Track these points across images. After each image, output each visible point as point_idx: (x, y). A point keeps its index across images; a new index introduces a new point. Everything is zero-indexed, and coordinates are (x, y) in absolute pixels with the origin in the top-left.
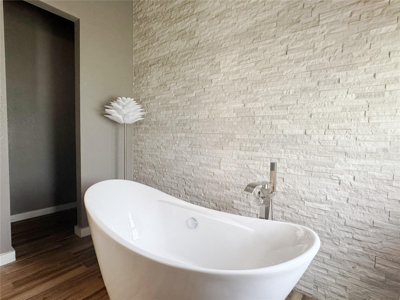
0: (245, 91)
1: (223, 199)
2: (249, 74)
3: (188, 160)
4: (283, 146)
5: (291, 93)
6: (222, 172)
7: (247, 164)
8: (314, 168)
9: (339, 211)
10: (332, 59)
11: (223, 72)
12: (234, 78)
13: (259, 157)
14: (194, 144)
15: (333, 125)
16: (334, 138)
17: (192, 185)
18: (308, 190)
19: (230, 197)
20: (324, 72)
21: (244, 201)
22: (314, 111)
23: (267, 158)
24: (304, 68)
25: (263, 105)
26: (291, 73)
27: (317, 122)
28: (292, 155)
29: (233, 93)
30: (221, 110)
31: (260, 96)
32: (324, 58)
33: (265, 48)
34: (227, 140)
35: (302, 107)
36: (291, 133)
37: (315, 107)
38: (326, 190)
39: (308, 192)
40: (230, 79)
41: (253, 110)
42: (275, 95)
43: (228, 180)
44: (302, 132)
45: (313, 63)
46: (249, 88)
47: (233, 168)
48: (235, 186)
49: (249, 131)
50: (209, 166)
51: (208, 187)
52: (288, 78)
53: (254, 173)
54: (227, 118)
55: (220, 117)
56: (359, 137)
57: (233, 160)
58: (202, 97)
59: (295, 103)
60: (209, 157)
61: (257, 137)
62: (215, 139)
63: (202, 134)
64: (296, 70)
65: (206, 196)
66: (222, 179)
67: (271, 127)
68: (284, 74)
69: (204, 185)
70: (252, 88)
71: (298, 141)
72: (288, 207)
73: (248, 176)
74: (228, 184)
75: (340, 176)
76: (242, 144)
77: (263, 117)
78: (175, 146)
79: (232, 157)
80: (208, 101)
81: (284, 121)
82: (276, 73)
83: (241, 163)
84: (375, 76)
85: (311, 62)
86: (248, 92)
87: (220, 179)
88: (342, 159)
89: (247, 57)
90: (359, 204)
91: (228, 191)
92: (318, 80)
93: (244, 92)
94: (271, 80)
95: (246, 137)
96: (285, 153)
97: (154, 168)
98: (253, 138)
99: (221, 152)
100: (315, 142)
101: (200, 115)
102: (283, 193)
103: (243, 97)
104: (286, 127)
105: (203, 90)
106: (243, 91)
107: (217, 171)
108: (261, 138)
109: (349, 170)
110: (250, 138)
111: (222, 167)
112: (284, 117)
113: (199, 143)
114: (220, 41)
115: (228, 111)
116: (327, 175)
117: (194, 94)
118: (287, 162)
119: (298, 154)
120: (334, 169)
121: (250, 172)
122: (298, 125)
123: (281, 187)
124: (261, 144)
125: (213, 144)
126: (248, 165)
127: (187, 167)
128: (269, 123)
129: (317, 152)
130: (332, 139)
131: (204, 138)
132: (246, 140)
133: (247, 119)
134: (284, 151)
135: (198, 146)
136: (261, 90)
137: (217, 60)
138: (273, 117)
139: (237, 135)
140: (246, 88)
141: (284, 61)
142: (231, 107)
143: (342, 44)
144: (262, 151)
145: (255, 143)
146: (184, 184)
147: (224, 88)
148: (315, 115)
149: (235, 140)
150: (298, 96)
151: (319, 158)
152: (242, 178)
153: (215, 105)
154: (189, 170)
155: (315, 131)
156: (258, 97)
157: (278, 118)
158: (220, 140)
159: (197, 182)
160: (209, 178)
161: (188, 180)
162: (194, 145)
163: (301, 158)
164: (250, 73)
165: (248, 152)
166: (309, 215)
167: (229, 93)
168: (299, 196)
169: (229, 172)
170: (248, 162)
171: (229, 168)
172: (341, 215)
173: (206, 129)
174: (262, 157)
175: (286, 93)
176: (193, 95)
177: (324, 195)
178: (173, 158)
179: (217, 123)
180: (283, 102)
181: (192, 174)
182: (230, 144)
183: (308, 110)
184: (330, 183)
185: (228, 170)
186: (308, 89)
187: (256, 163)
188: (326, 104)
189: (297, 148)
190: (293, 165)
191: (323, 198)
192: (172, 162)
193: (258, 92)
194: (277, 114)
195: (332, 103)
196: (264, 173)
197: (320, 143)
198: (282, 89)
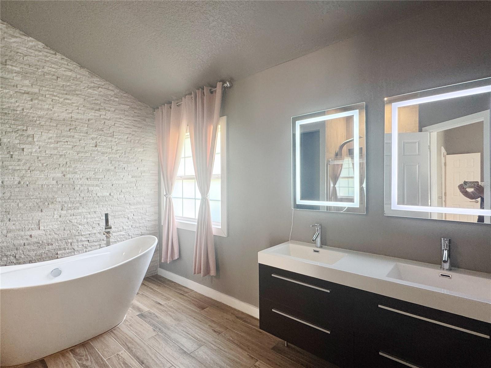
4: (97, 203)
5: (100, 171)
8: (116, 214)
9: (129, 233)
10: (121, 157)
15: (124, 190)
16: (124, 197)
19: (53, 251)
20: (117, 163)
21: (68, 249)
22: (114, 182)
23: (86, 212)
24: (107, 158)
25: (81, 177)
26: (100, 159)
27: (116, 188)
28: (104, 208)
29: (52, 165)
30: (37, 178)
31: (78, 170)
32: (117, 155)
33: (80, 138)
34: (46, 204)
35: (108, 180)
36: (102, 195)
37: (114, 180)
38: (122, 224)
41: (73, 179)
42: (90, 171)
43: (50, 237)
44: (108, 194)
45: (111, 156)
46: (68, 163)
49: (70, 195)
50: (24, 230)
51: (22, 251)
52: (98, 162)
54: (45, 185)
55: (37, 183)
56: (134, 195)
57: (54, 219)
59: (103, 177)
60: (23, 222)
61: (78, 199)
62: (31, 204)
64: (102, 158)
66: (42, 238)
67: (88, 191)
68: (95, 159)
69: (16, 251)
70: (70, 163)
71: (106, 199)
73: (71, 229)
75: (128, 215)
76: (63, 205)
77: (82, 185)
79: (53, 217)
81: (97, 188)
82: (90, 157)
83: (63, 220)
84: (138, 168)
85: (110, 156)
86: (67, 166)
88: (128, 207)
89: (64, 139)
90: (136, 226)
91: (50, 247)
92: (115, 166)
93: (63, 165)
94: (86, 161)
95: (66, 199)
96: (99, 207)
98: (74, 200)
99: (40, 214)
100: (115, 199)
103: (63, 169)
104: (98, 191)
107: (35, 233)
108: (81, 199)
109: (132, 212)
110: (71, 200)
112: (97, 185)
115: (46, 179)
116: (122, 216)
118: (100, 213)
119: (107, 207)
120: (125, 212)
121: (73, 225)
122: (106, 190)
124: (80, 204)
125: (28, 209)
128: (86, 189)
129: (117, 204)
130: (123, 197)
133: (67, 186)
137: (30, 133)
138: (89, 185)
141: (94, 151)
142: (49, 175)
143: (124, 151)
145: (76, 204)
147: (40, 159)
148: (115, 185)
149: (56, 203)
150: (105, 173)
151: (118, 207)
155: (115, 193)
157: (93, 186)
160: (24, 242)
163: (109, 209)
166: (115, 241)
167: (46, 164)
169: (50, 230)
170: (71, 218)
171: (51, 226)
172: (130, 234)
174: (82, 213)
175: (97, 170)
177: (122, 227)
179: (32, 189)
180: (95, 176)
182: (51, 206)
183: (111, 182)
184: (124, 220)
185: (49, 228)
186: (110, 170)
188: (120, 179)
189: (106, 203)
194: (92, 183)
195: (122, 179)
197: (118, 200)
198: (94, 168)
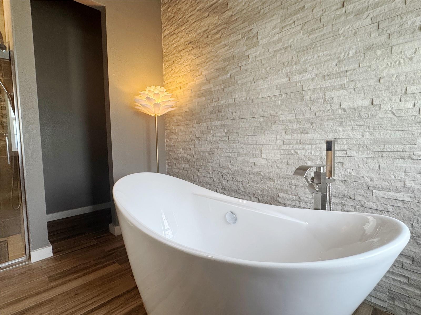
0: (290, 62)
1: (267, 192)
2: (293, 41)
3: (224, 151)
4: (341, 123)
5: (350, 55)
6: (264, 162)
7: (295, 149)
8: (386, 147)
11: (262, 44)
12: (275, 49)
13: (310, 139)
14: (231, 131)
15: (413, 88)
16: (414, 105)
17: (230, 179)
18: (378, 176)
19: (274, 190)
20: (397, 20)
21: (292, 193)
22: (385, 73)
23: (320, 139)
24: (368, 21)
25: (314, 76)
26: (350, 29)
27: (388, 87)
28: (354, 133)
29: (275, 67)
30: (261, 89)
31: (308, 65)
33: (314, 4)
34: (269, 124)
35: (367, 71)
36: (352, 106)
37: (386, 68)
38: (403, 174)
39: (378, 178)
40: (270, 50)
41: (301, 83)
42: (328, 61)
43: (271, 170)
44: (367, 103)
45: (380, 11)
46: (295, 57)
47: (278, 155)
48: (281, 177)
49: (296, 110)
50: (249, 156)
51: (248, 180)
52: (346, 36)
53: (303, 160)
54: (268, 98)
55: (260, 97)
57: (277, 145)
58: (238, 76)
59: (356, 66)
60: (249, 146)
61: (307, 116)
62: (255, 123)
63: (239, 120)
64: (356, 25)
65: (247, 191)
66: (264, 170)
67: (325, 101)
68: (341, 32)
69: (243, 178)
70: (298, 57)
71: (362, 114)
72: (351, 198)
73: (297, 163)
74: (272, 175)
76: (287, 126)
77: (314, 91)
78: (210, 136)
79: (276, 142)
80: (245, 81)
81: (341, 92)
82: (330, 33)
83: (287, 149)
85: (378, 11)
86: (294, 63)
87: (262, 169)
89: (291, 20)
91: (272, 183)
92: (389, 32)
94: (323, 43)
95: (292, 117)
96: (344, 131)
97: (188, 163)
98: (302, 117)
99: (263, 138)
100: (386, 113)
101: (237, 98)
102: (342, 181)
103: (288, 69)
104: (345, 98)
105: (239, 69)
106: (287, 63)
107: (258, 161)
108: (311, 116)
110: (297, 117)
111: (264, 156)
112: (342, 87)
113: (236, 130)
114: (258, 7)
115: (269, 89)
116: (405, 155)
117: (229, 76)
118: (347, 143)
119: (362, 131)
120: (416, 146)
122: (362, 95)
123: (340, 175)
124: (312, 124)
125: (253, 130)
126: (296, 151)
127: (224, 159)
128: (321, 97)
129: (389, 125)
130: (411, 107)
131: (241, 124)
132: (292, 121)
133: (293, 95)
134: (343, 130)
135: (235, 134)
136: (310, 57)
137: (254, 32)
138: (326, 89)
139: (281, 116)
140: (290, 59)
141: (340, 16)
142: (273, 83)
144: (313, 132)
145: (304, 124)
146: (221, 178)
147: (263, 62)
148: (386, 78)
149: (279, 122)
150: (361, 57)
151: (393, 133)
152: (289, 167)
153: (254, 84)
154: (226, 161)
155: (386, 99)
156: (306, 66)
157: (334, 88)
158: (260, 124)
159: (235, 174)
160: (249, 169)
161: (225, 173)
162: (230, 133)
163: (367, 135)
164: (296, 39)
165: (295, 135)
166: (379, 208)
167: (269, 68)
168: (365, 184)
169: (273, 160)
170: (296, 146)
171: (273, 155)
173: (244, 113)
174: (313, 140)
175: (344, 56)
176: (227, 77)
177: (401, 181)
178: (208, 150)
179: (256, 104)
180: (340, 68)
181: (230, 166)
182: (273, 127)
183: (376, 74)
184: (409, 165)
185: (271, 158)
186: (374, 46)
187: (306, 148)
188: (402, 61)
189: (361, 123)
190: (356, 145)
191: (400, 185)
192: (207, 154)
193: (306, 60)
194: (332, 84)
195: (411, 59)
196: (317, 158)
197: (394, 114)
198: (338, 51)
